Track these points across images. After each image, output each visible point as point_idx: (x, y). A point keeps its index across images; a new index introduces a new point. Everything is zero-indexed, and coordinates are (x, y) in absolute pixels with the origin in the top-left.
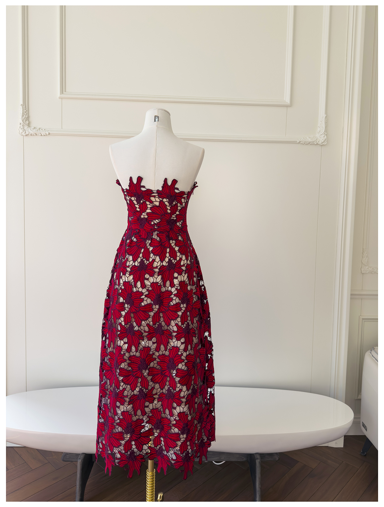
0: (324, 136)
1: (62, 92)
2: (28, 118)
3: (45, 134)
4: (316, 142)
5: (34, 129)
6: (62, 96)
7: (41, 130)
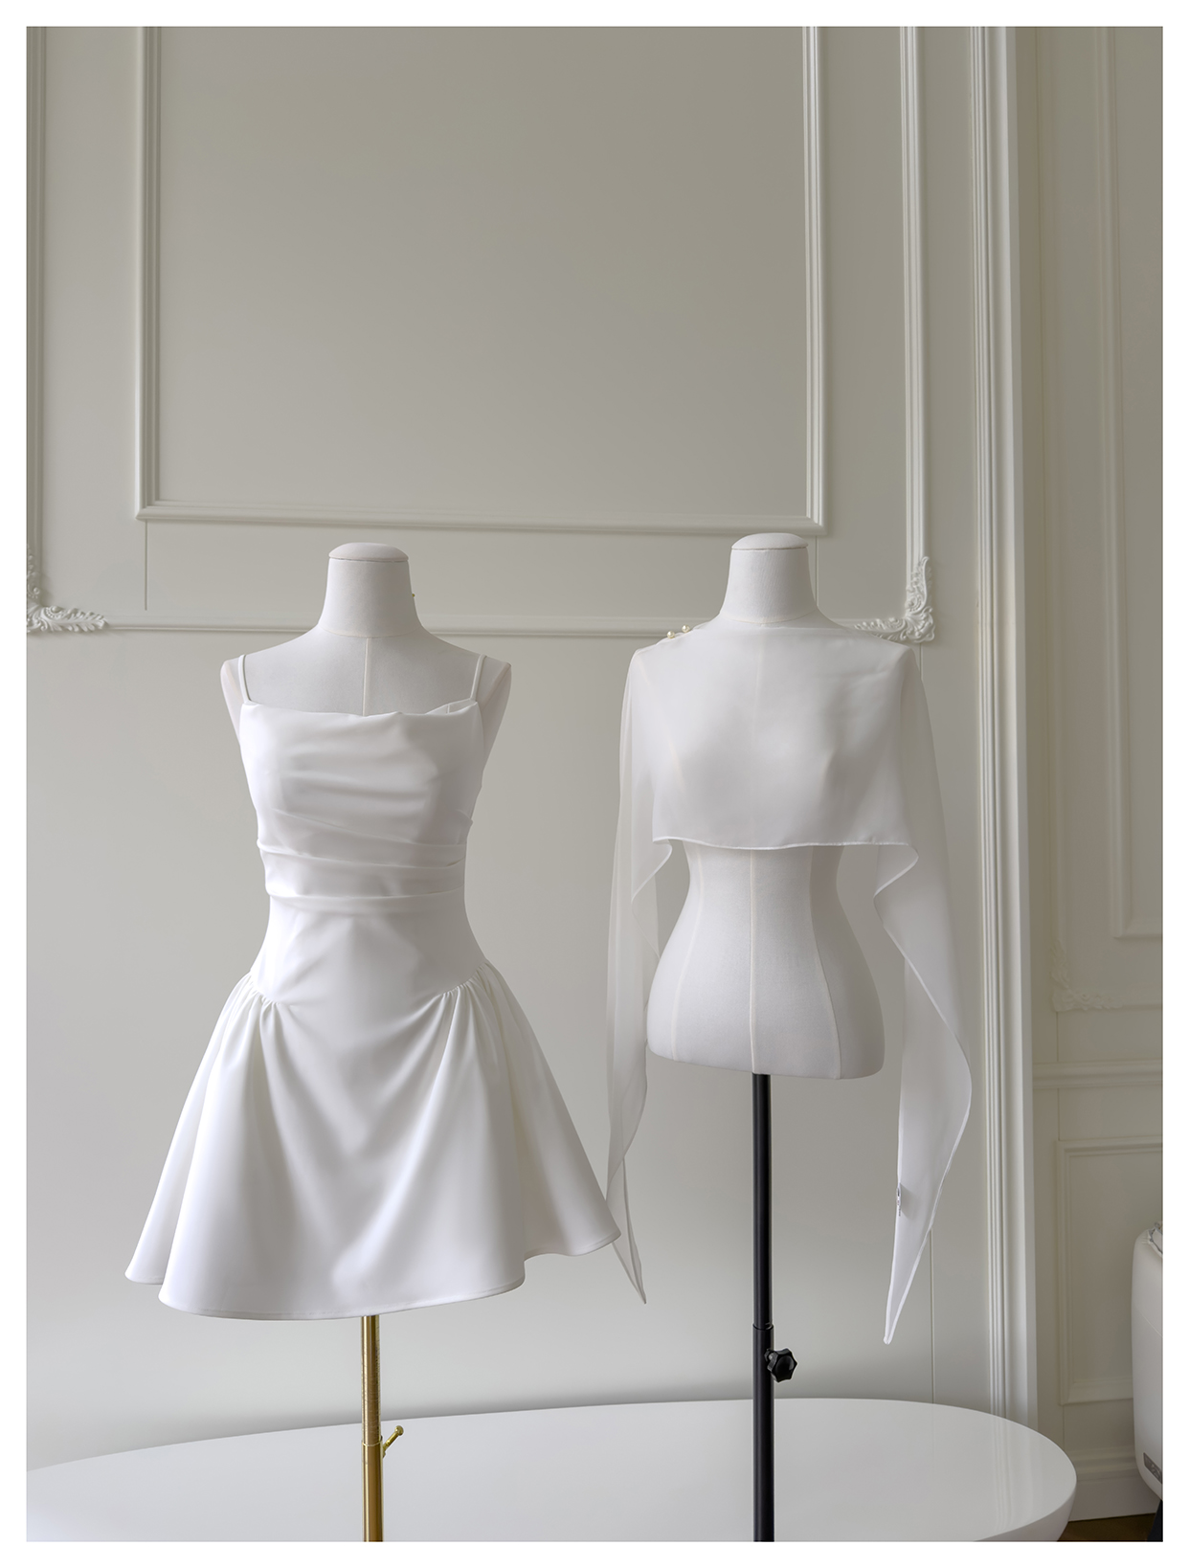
0: (924, 616)
1: (147, 501)
2: (38, 581)
3: (93, 628)
4: (904, 634)
5: (57, 612)
6: (149, 510)
7: (78, 615)
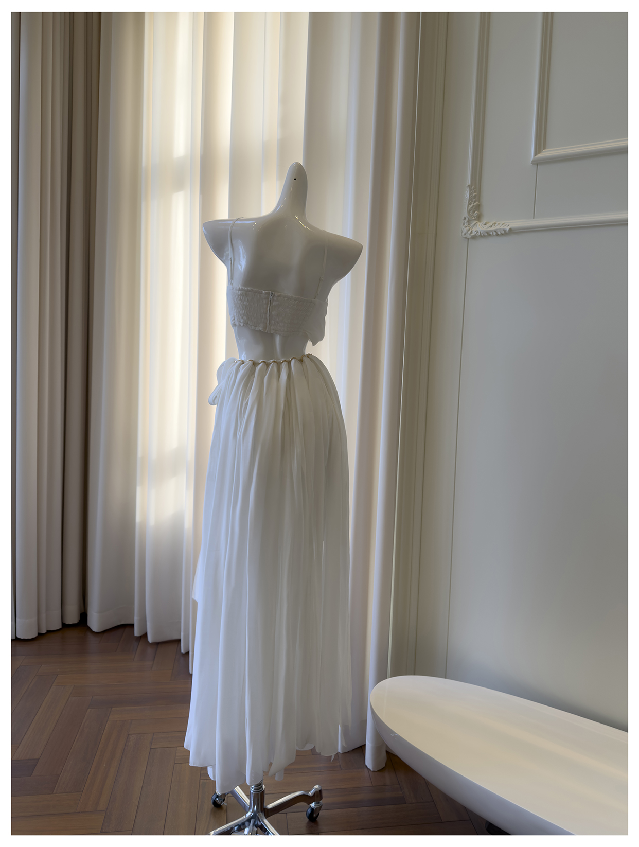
1: (538, 150)
2: (478, 207)
3: (503, 232)
5: (485, 225)
6: (539, 156)
7: (496, 225)
